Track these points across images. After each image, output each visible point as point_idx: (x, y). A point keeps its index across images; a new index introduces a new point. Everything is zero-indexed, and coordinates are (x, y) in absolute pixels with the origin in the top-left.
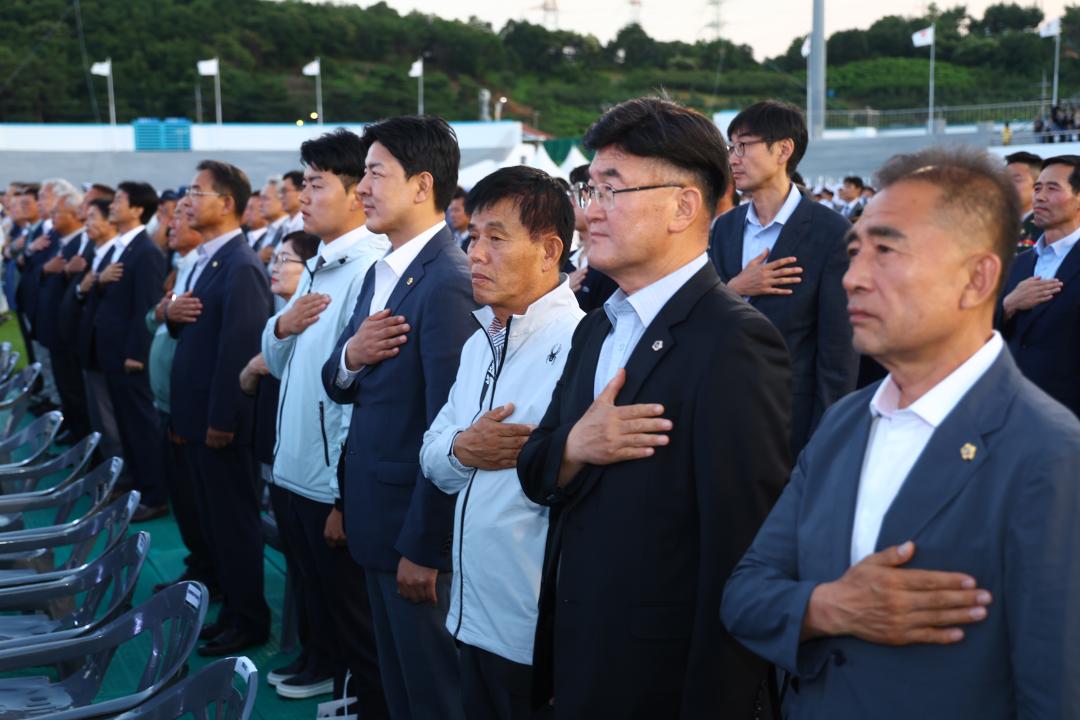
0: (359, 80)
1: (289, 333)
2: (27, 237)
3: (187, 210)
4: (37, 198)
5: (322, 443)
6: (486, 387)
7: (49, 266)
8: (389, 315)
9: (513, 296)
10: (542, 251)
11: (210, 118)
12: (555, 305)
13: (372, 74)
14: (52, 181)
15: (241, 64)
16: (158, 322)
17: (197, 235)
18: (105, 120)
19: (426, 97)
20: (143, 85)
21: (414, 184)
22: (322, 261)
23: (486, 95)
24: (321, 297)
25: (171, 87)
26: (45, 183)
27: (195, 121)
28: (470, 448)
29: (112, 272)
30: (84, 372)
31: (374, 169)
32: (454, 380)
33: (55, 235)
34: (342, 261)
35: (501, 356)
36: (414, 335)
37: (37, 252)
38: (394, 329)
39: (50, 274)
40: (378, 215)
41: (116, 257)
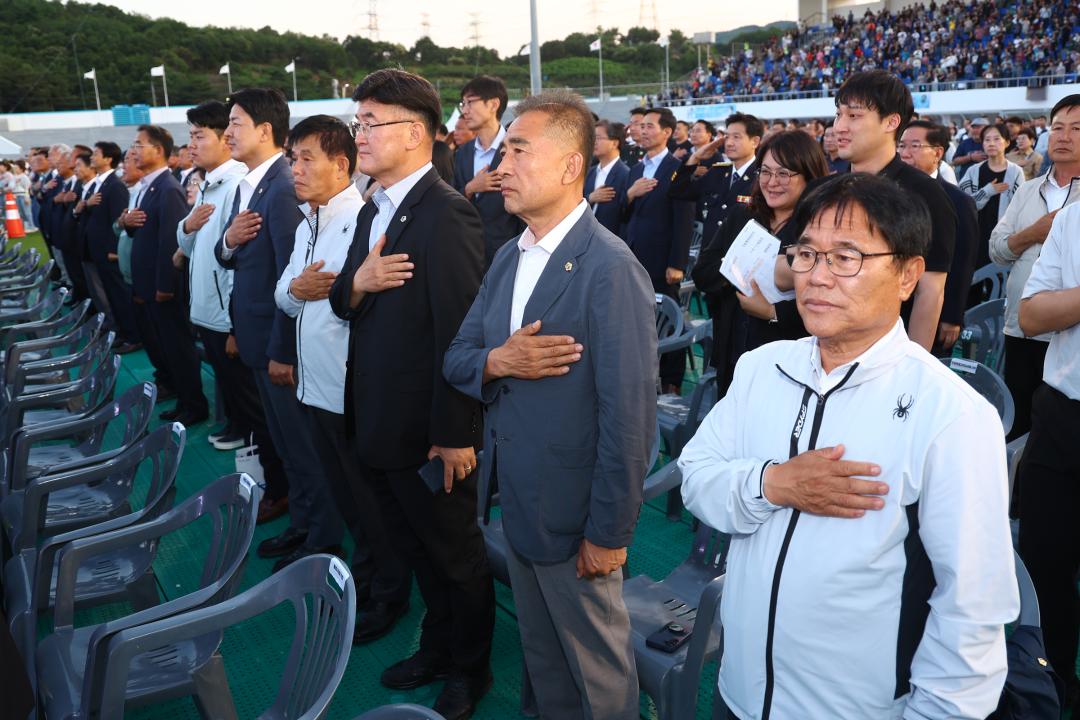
0: (255, 75)
1: (193, 230)
2: (42, 182)
3: (135, 157)
4: (47, 156)
5: (218, 296)
6: (308, 251)
7: (57, 198)
8: (250, 213)
9: (320, 195)
10: (336, 167)
11: (161, 104)
12: (346, 199)
13: (264, 72)
14: (57, 144)
15: (179, 68)
16: (121, 229)
17: (141, 172)
18: (94, 108)
19: (298, 85)
20: (117, 84)
21: (260, 130)
22: (208, 183)
23: (336, 82)
24: (209, 206)
25: (135, 84)
26: (52, 146)
27: (152, 106)
28: (300, 288)
29: (95, 199)
30: (83, 263)
31: (235, 121)
32: (293, 250)
33: (61, 178)
34: (220, 182)
35: (316, 233)
36: (265, 224)
37: (50, 190)
38: (253, 221)
39: (59, 203)
40: (238, 149)
41: (97, 189)
